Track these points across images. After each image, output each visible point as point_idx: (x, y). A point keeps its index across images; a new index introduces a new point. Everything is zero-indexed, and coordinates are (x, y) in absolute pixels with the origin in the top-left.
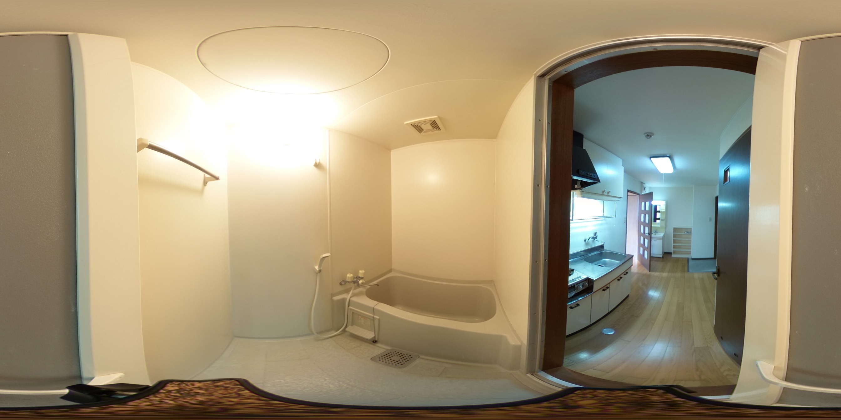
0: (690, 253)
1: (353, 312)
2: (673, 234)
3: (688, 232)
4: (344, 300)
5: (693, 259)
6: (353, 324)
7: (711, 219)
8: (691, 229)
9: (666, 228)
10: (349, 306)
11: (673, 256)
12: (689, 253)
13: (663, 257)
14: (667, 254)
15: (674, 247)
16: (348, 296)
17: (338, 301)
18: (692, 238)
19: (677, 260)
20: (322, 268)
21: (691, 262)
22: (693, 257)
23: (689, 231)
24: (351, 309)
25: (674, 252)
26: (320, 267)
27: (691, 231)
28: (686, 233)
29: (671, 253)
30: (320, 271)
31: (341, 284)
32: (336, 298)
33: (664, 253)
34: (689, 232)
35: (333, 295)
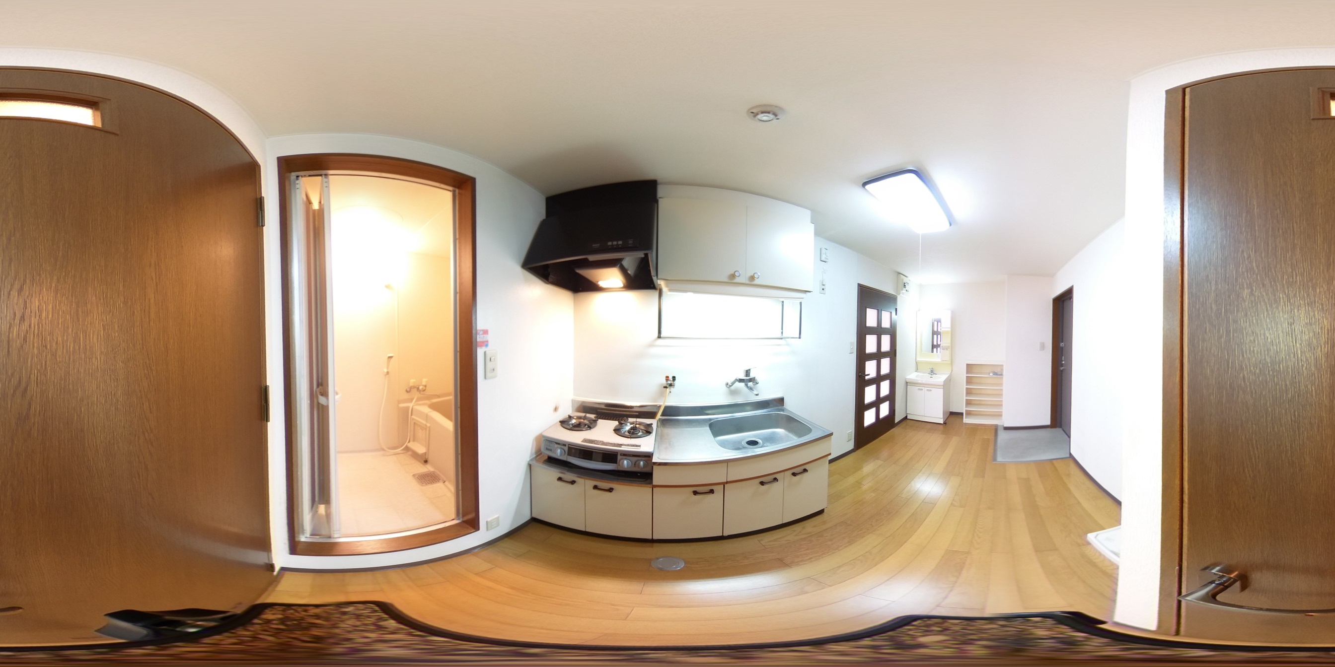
0: (1001, 416)
1: (415, 423)
2: (965, 377)
3: (995, 374)
4: (408, 408)
5: (1006, 429)
6: (414, 441)
7: (1043, 346)
8: (1002, 366)
9: (952, 363)
10: (411, 415)
11: (966, 420)
12: (999, 415)
13: (945, 423)
14: (953, 416)
15: (969, 403)
16: (411, 405)
17: (403, 408)
18: (1004, 385)
19: (975, 428)
20: (389, 370)
21: (1003, 436)
22: (1008, 424)
23: (998, 370)
24: (413, 419)
25: (969, 413)
26: (388, 368)
27: (1002, 370)
28: (991, 374)
29: (962, 414)
30: (388, 373)
31: (407, 391)
32: (402, 405)
33: (949, 413)
34: (998, 373)
35: (399, 402)
